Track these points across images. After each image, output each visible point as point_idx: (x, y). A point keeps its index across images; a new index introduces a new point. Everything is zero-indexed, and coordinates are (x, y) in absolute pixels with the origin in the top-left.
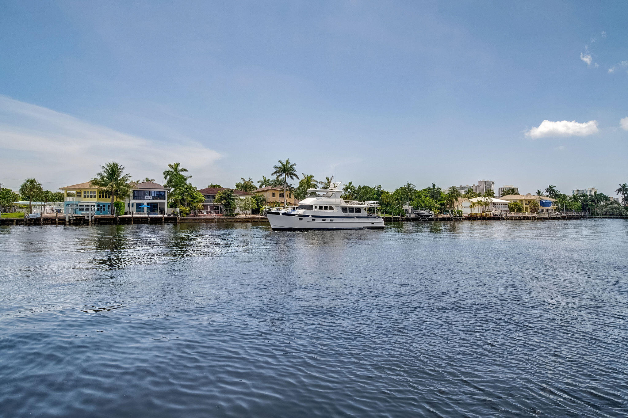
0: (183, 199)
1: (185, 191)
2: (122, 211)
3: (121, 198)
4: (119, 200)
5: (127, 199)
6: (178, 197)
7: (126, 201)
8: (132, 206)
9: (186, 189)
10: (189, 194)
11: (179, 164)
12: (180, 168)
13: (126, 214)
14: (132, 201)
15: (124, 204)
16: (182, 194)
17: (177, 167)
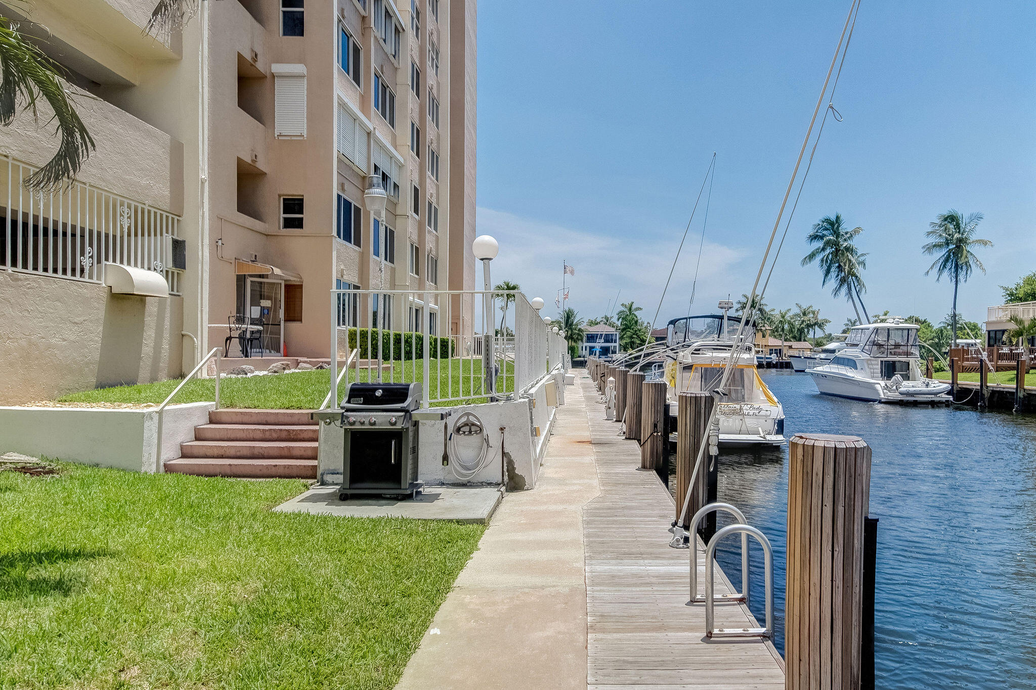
0: (633, 342)
1: (634, 334)
2: (576, 355)
3: (575, 341)
4: (573, 344)
5: (580, 342)
6: (628, 340)
7: (580, 344)
8: (586, 350)
9: (636, 331)
10: (638, 336)
11: (633, 303)
12: (634, 307)
13: (580, 357)
14: (586, 344)
15: (578, 347)
16: (631, 337)
17: (631, 306)
